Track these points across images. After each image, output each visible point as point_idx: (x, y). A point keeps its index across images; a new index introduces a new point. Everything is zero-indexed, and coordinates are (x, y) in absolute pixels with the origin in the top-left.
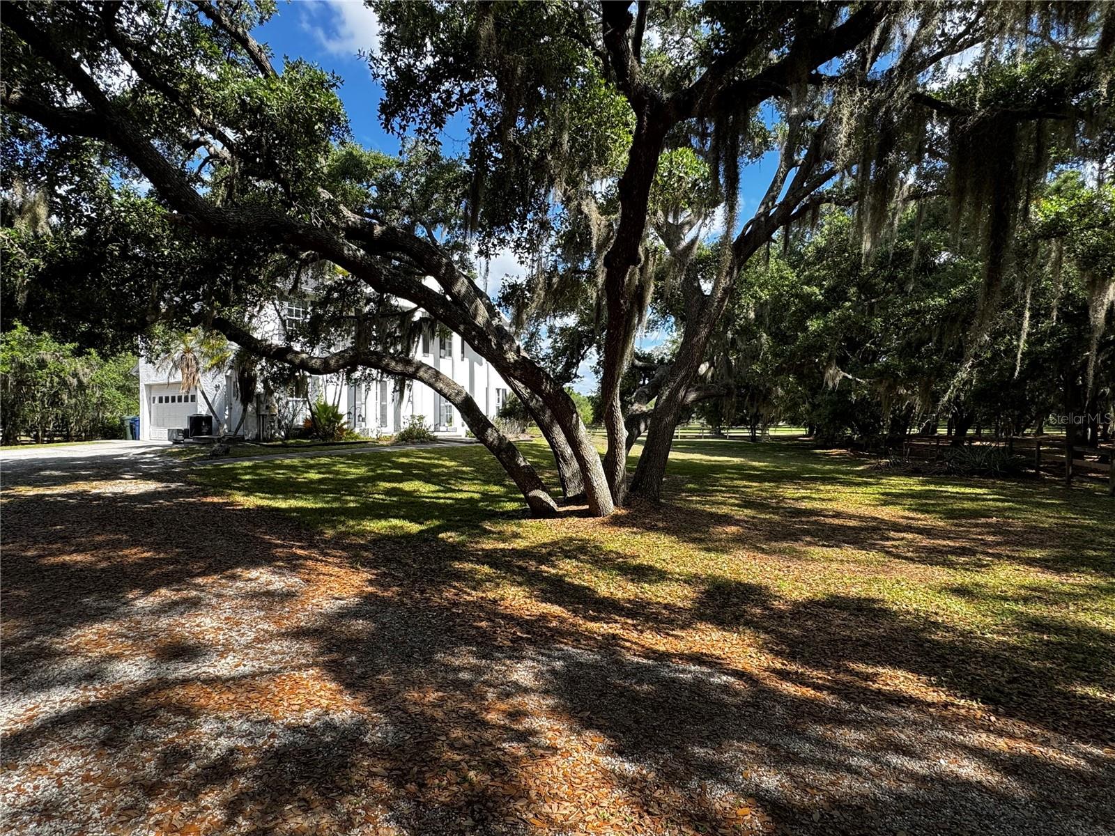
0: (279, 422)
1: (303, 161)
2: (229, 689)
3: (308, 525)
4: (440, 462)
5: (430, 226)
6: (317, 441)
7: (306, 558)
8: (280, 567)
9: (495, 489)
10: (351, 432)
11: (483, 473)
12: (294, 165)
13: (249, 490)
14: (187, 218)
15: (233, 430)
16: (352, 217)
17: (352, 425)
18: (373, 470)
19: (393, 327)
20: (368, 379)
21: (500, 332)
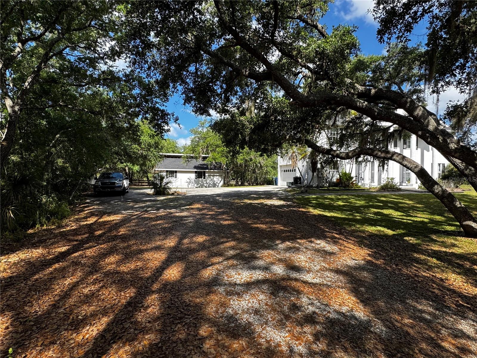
0: (326, 180)
1: (340, 69)
2: (311, 287)
3: (339, 224)
4: (403, 201)
5: (399, 85)
6: (342, 188)
7: (339, 239)
8: (328, 241)
9: (438, 218)
10: (357, 185)
11: (430, 209)
12: (336, 71)
13: (315, 207)
14: (296, 102)
15: (309, 183)
16: (360, 88)
17: (358, 182)
18: (368, 203)
19: (379, 136)
20: (366, 161)
21: (444, 133)
